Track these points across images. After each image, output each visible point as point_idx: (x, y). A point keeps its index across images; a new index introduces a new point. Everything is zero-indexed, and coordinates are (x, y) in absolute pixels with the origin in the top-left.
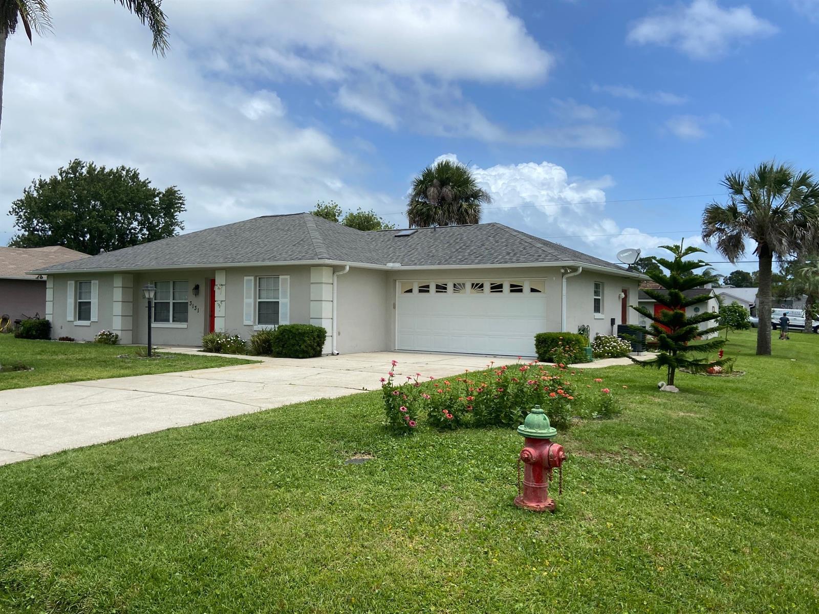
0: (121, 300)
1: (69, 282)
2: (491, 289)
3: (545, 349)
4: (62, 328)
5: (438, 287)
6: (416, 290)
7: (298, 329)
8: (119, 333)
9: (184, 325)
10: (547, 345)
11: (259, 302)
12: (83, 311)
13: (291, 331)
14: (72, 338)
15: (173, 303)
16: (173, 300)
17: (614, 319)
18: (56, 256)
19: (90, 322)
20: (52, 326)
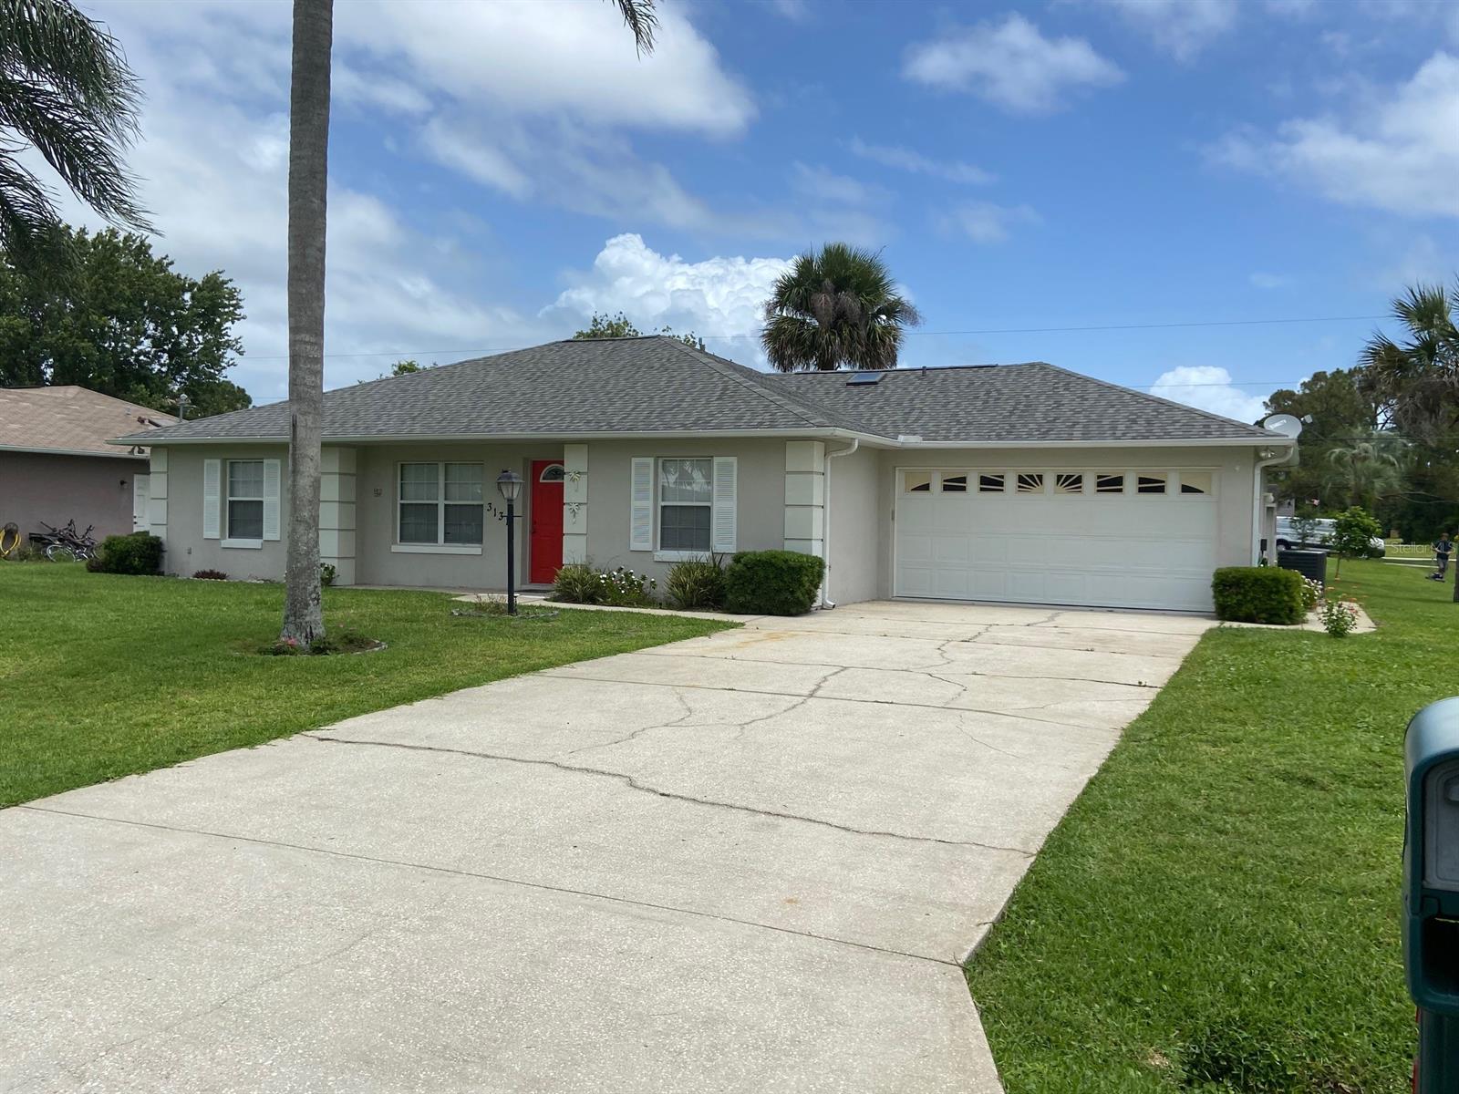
0: (337, 500)
1: (207, 462)
2: (1098, 486)
3: (1240, 597)
4: (190, 553)
5: (984, 480)
6: (937, 485)
7: (786, 561)
8: (335, 563)
9: (474, 549)
10: (1242, 591)
11: (663, 507)
12: (243, 518)
13: (772, 565)
14: (222, 572)
15: (446, 505)
16: (446, 499)
17: (1266, 540)
18: (80, 407)
19: (261, 541)
20: (166, 548)
